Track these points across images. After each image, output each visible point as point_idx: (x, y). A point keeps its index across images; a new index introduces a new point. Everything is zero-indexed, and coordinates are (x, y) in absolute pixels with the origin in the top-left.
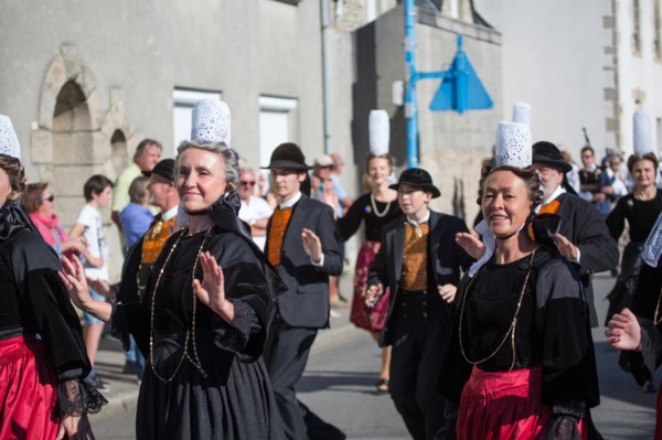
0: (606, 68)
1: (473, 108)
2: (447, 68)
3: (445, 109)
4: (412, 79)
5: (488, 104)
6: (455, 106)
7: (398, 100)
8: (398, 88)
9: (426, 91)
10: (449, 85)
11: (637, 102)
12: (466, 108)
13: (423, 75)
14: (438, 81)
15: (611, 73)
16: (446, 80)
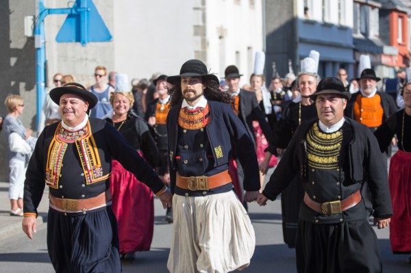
0: (196, 9)
1: (94, 41)
2: (71, 5)
3: (70, 41)
4: (41, 14)
5: (109, 38)
6: (78, 39)
7: (29, 33)
8: (29, 21)
9: (53, 25)
10: (73, 20)
11: (220, 37)
12: (89, 42)
13: (50, 11)
14: (64, 16)
15: (200, 12)
16: (70, 16)
